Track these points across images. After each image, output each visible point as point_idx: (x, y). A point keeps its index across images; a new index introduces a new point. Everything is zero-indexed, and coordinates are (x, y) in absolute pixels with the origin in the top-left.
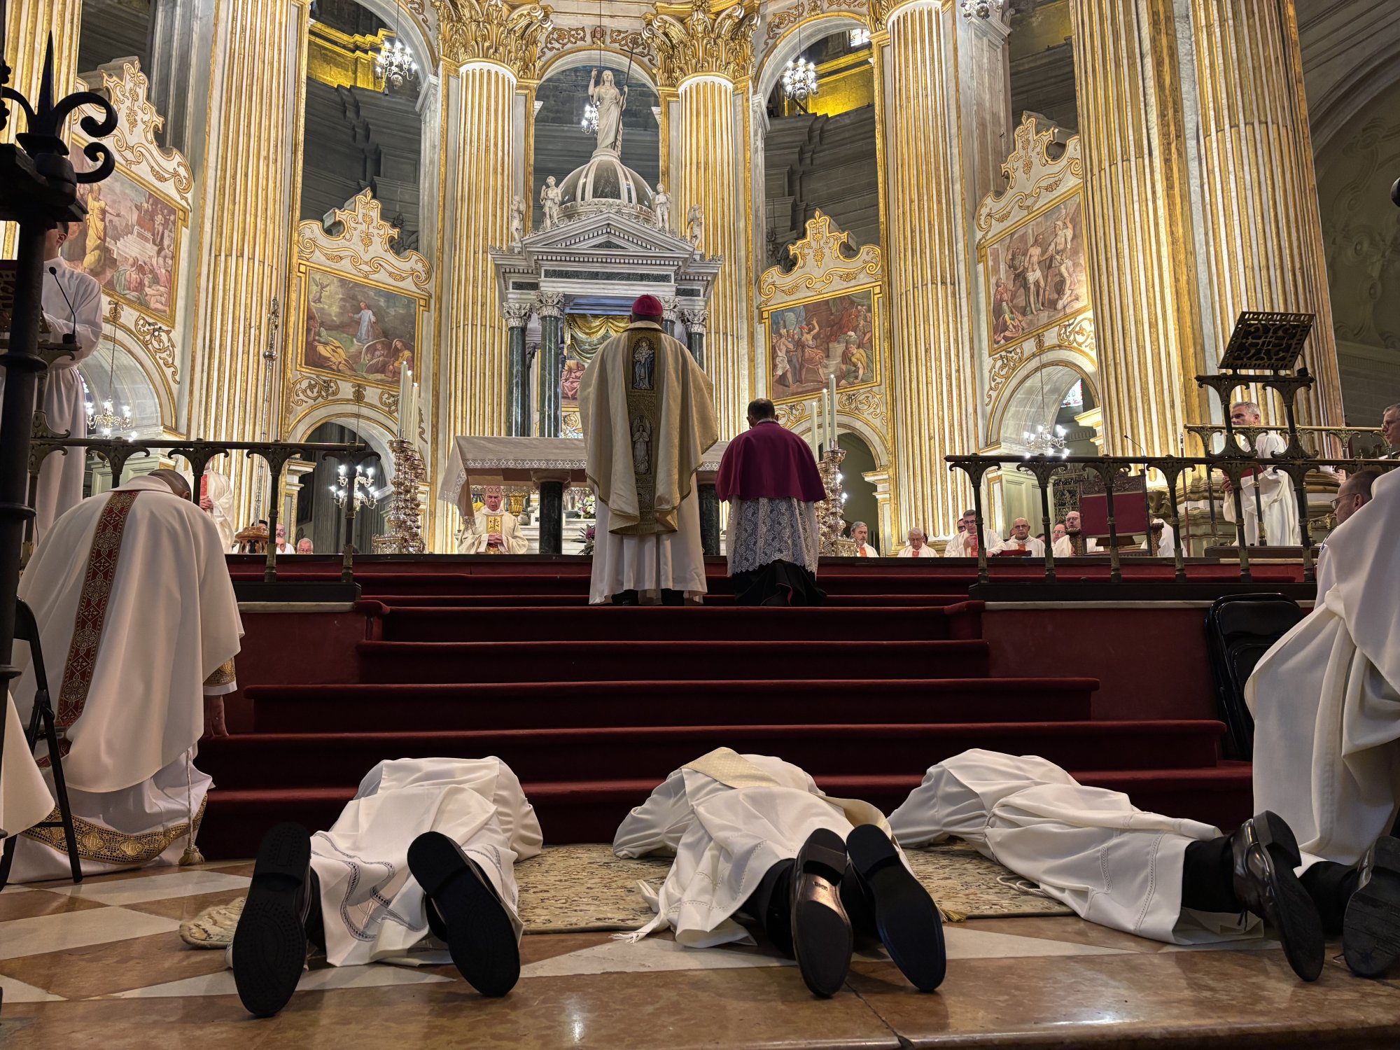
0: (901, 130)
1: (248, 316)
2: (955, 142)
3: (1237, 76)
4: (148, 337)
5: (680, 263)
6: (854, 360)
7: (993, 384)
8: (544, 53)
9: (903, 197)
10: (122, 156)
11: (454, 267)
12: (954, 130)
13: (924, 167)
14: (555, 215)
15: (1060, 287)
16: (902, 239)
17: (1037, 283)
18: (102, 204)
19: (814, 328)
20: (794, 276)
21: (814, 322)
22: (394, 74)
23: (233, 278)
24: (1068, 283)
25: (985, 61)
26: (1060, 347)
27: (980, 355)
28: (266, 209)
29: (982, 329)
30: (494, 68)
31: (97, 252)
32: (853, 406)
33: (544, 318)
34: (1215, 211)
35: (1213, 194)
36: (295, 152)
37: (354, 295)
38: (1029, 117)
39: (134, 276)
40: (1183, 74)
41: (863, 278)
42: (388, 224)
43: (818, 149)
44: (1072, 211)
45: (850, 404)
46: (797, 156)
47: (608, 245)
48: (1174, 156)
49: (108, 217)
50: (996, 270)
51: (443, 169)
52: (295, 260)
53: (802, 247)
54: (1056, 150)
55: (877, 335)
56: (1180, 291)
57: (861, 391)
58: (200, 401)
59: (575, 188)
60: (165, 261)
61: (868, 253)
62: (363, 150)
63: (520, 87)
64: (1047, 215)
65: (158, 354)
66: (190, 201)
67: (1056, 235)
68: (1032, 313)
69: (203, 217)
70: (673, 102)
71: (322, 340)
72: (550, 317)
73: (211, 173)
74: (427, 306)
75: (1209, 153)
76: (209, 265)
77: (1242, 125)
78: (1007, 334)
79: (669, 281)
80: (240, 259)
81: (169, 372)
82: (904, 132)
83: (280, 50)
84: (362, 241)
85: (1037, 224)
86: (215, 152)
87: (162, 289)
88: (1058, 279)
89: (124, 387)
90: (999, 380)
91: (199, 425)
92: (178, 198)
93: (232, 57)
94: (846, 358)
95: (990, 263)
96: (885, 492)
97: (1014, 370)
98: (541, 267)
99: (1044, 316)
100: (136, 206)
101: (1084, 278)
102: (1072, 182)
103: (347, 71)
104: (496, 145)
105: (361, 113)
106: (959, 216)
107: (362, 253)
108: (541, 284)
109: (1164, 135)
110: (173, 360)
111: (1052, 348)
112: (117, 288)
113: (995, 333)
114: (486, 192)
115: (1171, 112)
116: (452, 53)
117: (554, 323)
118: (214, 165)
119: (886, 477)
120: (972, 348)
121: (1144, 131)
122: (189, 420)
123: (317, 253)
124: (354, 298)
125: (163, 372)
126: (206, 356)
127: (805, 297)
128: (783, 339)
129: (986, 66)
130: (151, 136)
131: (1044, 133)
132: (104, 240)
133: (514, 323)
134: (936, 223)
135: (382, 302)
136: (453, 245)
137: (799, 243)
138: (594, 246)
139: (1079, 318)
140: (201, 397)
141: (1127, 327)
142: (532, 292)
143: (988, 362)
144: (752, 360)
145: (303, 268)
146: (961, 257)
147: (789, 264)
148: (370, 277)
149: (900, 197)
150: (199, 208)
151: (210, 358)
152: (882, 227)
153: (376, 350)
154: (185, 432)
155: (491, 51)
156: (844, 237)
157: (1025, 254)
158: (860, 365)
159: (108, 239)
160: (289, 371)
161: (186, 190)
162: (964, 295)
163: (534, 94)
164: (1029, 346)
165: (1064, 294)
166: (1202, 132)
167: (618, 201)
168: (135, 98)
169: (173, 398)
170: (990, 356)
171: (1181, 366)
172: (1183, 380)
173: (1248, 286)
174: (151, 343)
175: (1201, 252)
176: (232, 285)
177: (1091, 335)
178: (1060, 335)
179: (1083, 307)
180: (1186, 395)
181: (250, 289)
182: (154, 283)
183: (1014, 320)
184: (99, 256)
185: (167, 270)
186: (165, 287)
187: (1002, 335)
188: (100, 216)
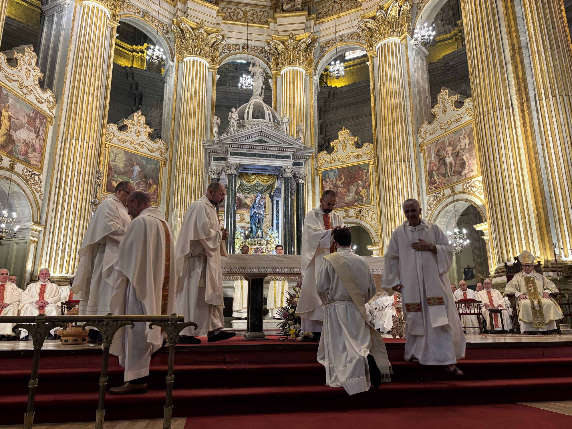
0: (384, 93)
1: (80, 168)
2: (408, 99)
3: (554, 74)
4: (28, 178)
5: (295, 151)
6: (361, 194)
7: (429, 208)
8: (221, 54)
9: (385, 122)
10: (21, 91)
11: (178, 147)
12: (408, 94)
13: (395, 110)
14: (235, 126)
15: (463, 165)
16: (384, 141)
17: (451, 163)
18: (10, 113)
19: (342, 179)
20: (333, 156)
21: (342, 176)
22: (155, 59)
23: (73, 150)
24: (467, 164)
25: (420, 65)
26: (464, 192)
27: (422, 194)
28: (91, 118)
29: (423, 182)
30: (199, 59)
31: (5, 136)
32: (361, 215)
33: (229, 175)
34: (547, 134)
35: (545, 127)
36: (106, 92)
37: (131, 159)
38: (444, 90)
39: (23, 148)
40: (527, 72)
41: (364, 157)
42: (148, 127)
43: (332, 101)
44: (468, 132)
45: (360, 213)
46: (323, 104)
47: (261, 141)
48: (526, 108)
49: (12, 120)
50: (429, 156)
51: (174, 103)
52: (104, 142)
53: (337, 143)
54: (459, 104)
55: (372, 183)
56: (532, 171)
57: (365, 209)
58: (53, 209)
59: (244, 114)
60: (39, 141)
61: (367, 147)
62: (135, 94)
63: (211, 68)
64: (456, 132)
65: (33, 186)
66: (54, 113)
67: (460, 142)
68: (449, 176)
69: (60, 121)
70: (278, 77)
71: (115, 179)
72: (232, 174)
73: (65, 100)
74: (165, 164)
75: (542, 108)
76: (62, 143)
77: (558, 96)
78: (436, 185)
79: (290, 159)
80: (77, 141)
81: (38, 195)
82: (385, 94)
83: (102, 46)
84: (136, 134)
85: (450, 137)
86: (68, 91)
87: (37, 154)
88: (462, 161)
89: (15, 202)
90: (432, 206)
91: (51, 220)
92: (48, 112)
93: (79, 48)
94: (357, 192)
95: (426, 153)
96: (377, 255)
97: (440, 202)
98: (228, 150)
99: (455, 178)
100: (27, 115)
101: (475, 162)
102: (467, 119)
103: (129, 60)
104: (199, 93)
105: (135, 78)
106: (411, 131)
107: (136, 139)
108: (228, 159)
109: (520, 99)
110: (41, 189)
111: (459, 193)
112: (14, 154)
113: (430, 185)
114: (194, 113)
115: (523, 89)
116: (180, 52)
117: (234, 178)
118: (67, 97)
119: (378, 248)
120: (418, 191)
121: (509, 97)
122: (47, 218)
123: (114, 138)
124: (131, 160)
125: (35, 195)
126: (58, 187)
127: (338, 165)
128: (328, 183)
129: (420, 67)
130: (37, 82)
131: (453, 97)
132: (9, 131)
133: (213, 176)
134: (401, 135)
135: (144, 162)
136: (178, 137)
137: (335, 141)
138: (254, 141)
139: (473, 180)
140: (53, 207)
141: (505, 186)
142: (223, 162)
143: (426, 198)
144: (314, 192)
145: (107, 146)
146: (412, 150)
147: (330, 150)
148: (139, 150)
149: (384, 122)
150: (58, 117)
151: (59, 188)
152: (374, 135)
153: (140, 184)
154: (44, 225)
155: (198, 52)
156: (356, 139)
157: (444, 150)
158: (364, 196)
159: (11, 130)
160: (98, 194)
161: (53, 108)
162: (414, 167)
163: (216, 71)
164: (448, 191)
165: (465, 169)
166: (538, 98)
167: (264, 121)
168: (30, 64)
169: (39, 208)
170: (427, 195)
171: (535, 206)
172: (536, 213)
173: (566, 170)
174: (30, 181)
175: (541, 153)
176: (73, 153)
177: (480, 188)
178: (463, 187)
179: (476, 175)
180: (538, 220)
181: (81, 155)
182: (33, 152)
183: (439, 179)
184: (6, 139)
185: (40, 146)
186: (39, 153)
187: (433, 186)
188: (8, 119)
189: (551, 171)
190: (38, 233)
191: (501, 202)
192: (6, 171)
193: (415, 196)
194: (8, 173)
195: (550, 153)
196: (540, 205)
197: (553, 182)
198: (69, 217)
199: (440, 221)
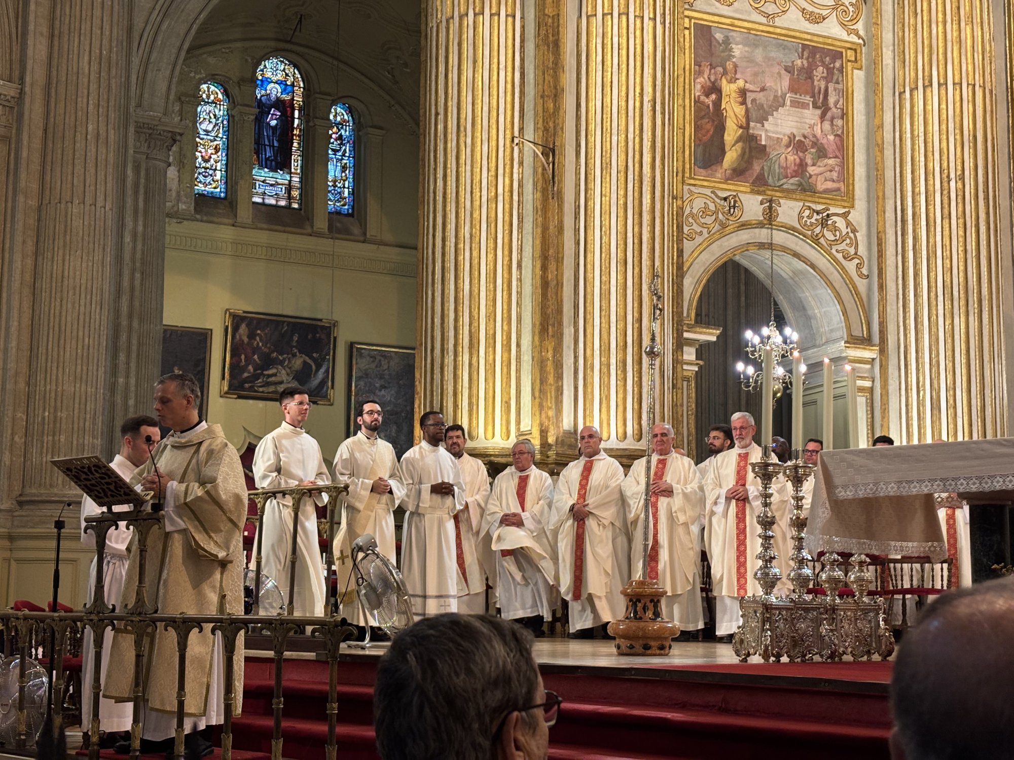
1: (945, 165)
4: (818, 230)
10: (762, 12)
18: (741, 83)
23: (921, 118)
31: (739, 145)
39: (791, 158)
49: (750, 97)
58: (897, 295)
60: (832, 124)
65: (834, 248)
66: (862, 33)
69: (881, 47)
76: (893, 108)
80: (928, 90)
81: (851, 266)
87: (831, 162)
91: (898, 327)
92: (844, 35)
100: (787, 70)
110: (856, 248)
112: (770, 181)
122: (881, 324)
125: (843, 268)
126: (899, 233)
132: (747, 127)
140: (897, 289)
150: (872, 41)
151: (903, 235)
154: (879, 342)
159: (752, 124)
161: (854, 20)
169: (861, 300)
174: (823, 236)
176: (922, 129)
181: (944, 127)
182: (820, 157)
184: (743, 149)
185: (835, 135)
186: (836, 157)
188: (740, 99)
190: (868, 366)
192: (757, 230)
194: (764, 231)
198: (937, 310)
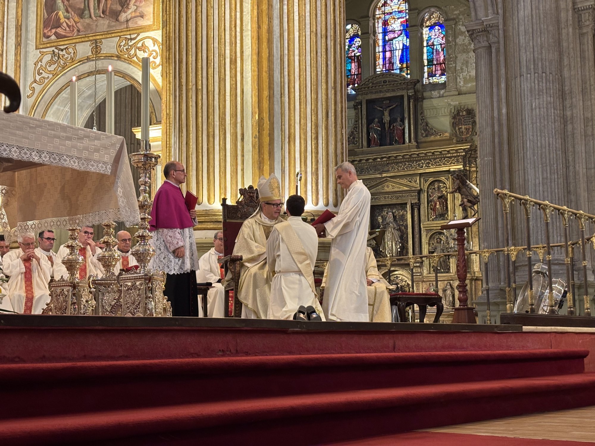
7: (38, 78)
26: (119, 57)
27: (26, 45)
29: (30, 19)
56: (260, 37)
68: (90, 17)
78: (59, 30)
90: (44, 75)
97: (64, 68)
99: (104, 24)
111: (109, 57)
113: (45, 27)
120: (18, 36)
139: (142, 36)
143: (33, 54)
164: (84, 49)
165: (127, 8)
170: (37, 49)
171: (257, 106)
172: (257, 118)
173: (312, 49)
175: (276, 7)
177: (154, 54)
178: (120, 46)
179: (149, 26)
180: (259, 132)
183: (68, 19)
187: (53, 31)
189: (288, 46)
191: (200, 87)
193: (9, 45)
195: (291, 12)
196: (265, 104)
197: (288, 66)
199: (58, 110)
